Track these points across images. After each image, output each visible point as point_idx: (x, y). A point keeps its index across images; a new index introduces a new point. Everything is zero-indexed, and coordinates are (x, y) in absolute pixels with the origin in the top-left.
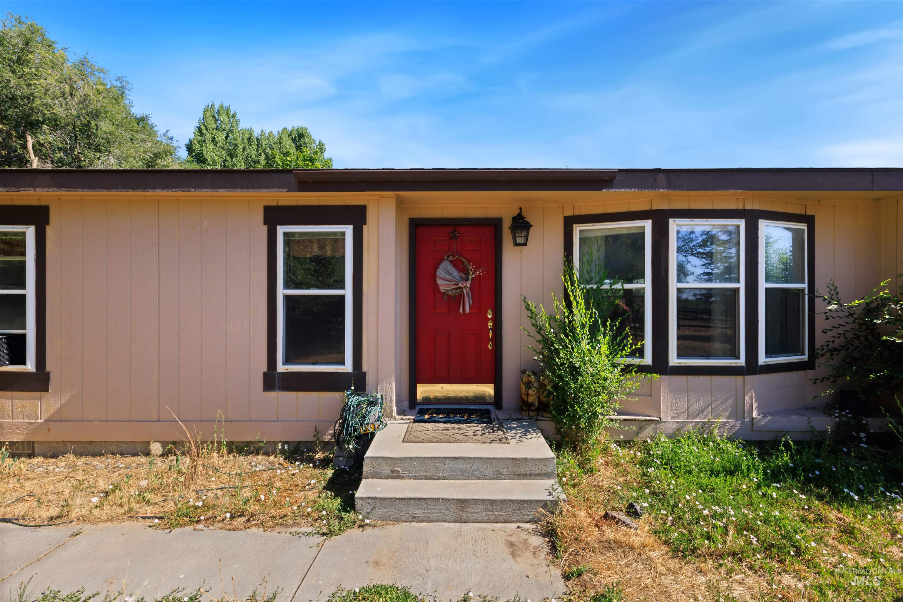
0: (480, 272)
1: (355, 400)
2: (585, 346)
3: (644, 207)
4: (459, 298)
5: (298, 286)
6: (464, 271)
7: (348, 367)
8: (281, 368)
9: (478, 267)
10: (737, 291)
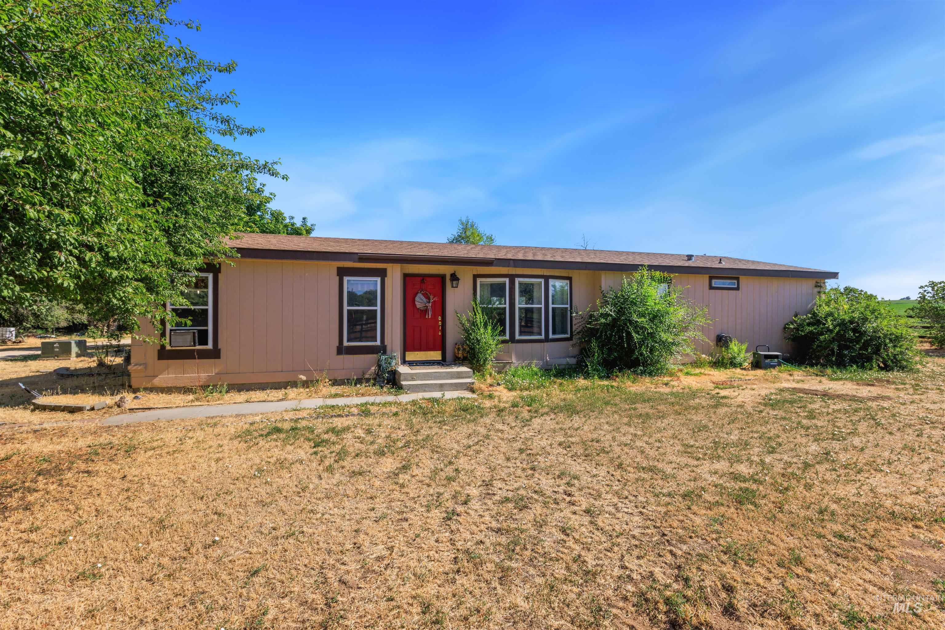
0: (436, 299)
1: (383, 357)
2: (482, 330)
3: (506, 273)
4: (425, 311)
5: (352, 305)
6: (428, 298)
7: (378, 343)
8: (346, 343)
9: (434, 297)
10: (541, 308)
